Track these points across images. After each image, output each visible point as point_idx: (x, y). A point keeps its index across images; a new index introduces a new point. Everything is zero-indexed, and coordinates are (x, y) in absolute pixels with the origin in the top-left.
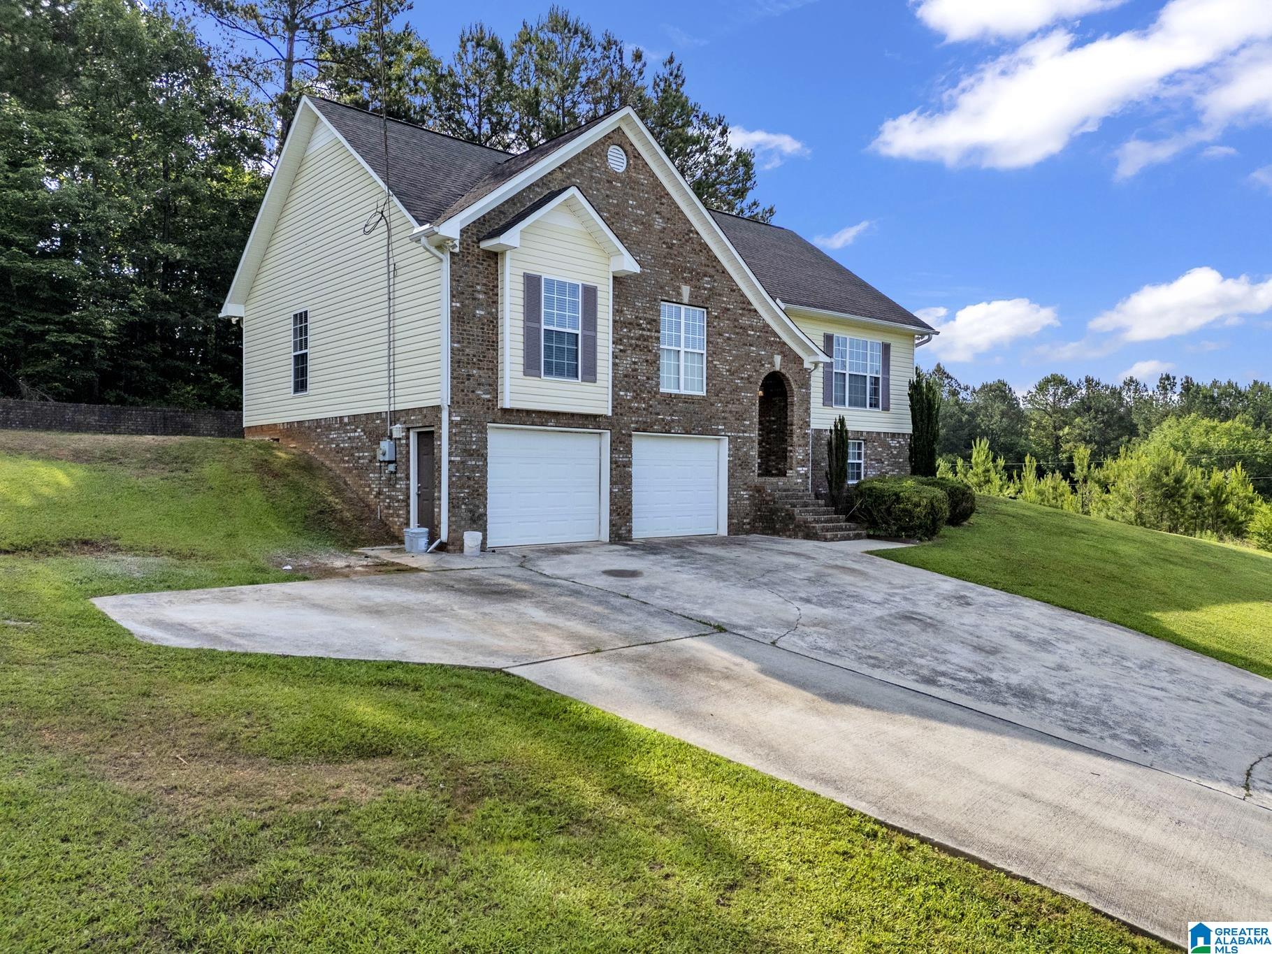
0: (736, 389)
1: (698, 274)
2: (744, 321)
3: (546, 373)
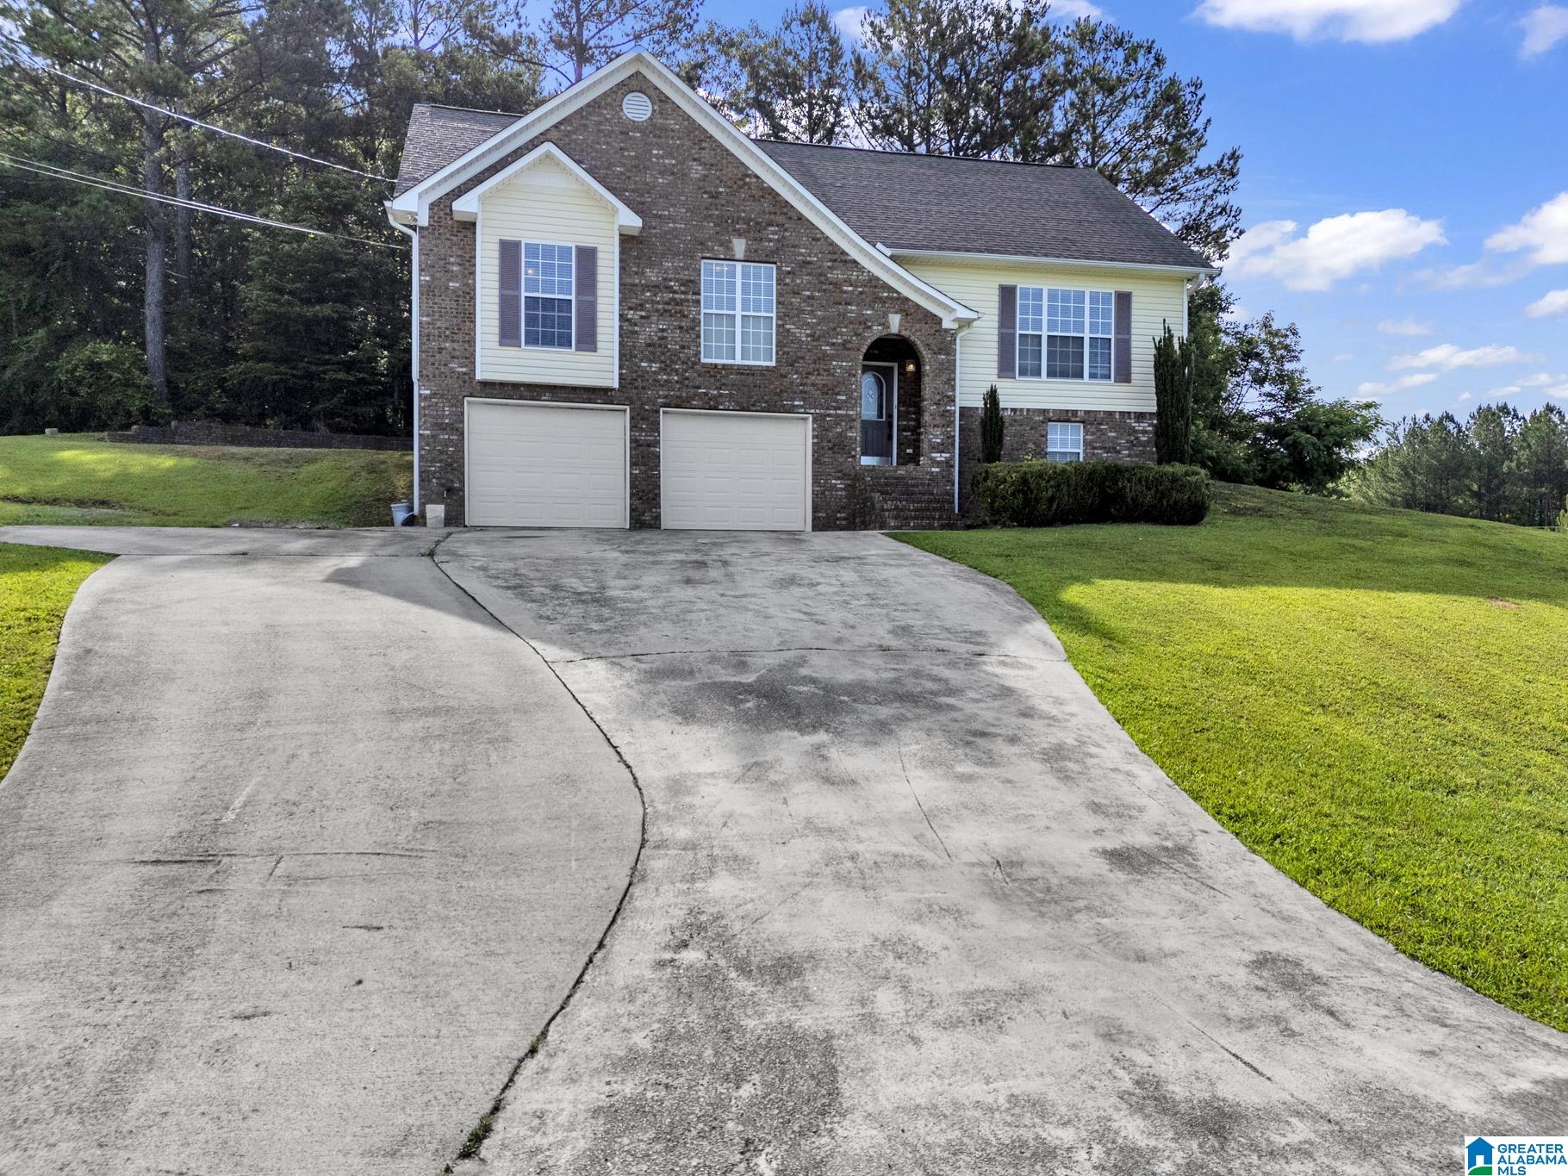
0: (824, 357)
1: (757, 223)
2: (837, 275)
3: (527, 343)
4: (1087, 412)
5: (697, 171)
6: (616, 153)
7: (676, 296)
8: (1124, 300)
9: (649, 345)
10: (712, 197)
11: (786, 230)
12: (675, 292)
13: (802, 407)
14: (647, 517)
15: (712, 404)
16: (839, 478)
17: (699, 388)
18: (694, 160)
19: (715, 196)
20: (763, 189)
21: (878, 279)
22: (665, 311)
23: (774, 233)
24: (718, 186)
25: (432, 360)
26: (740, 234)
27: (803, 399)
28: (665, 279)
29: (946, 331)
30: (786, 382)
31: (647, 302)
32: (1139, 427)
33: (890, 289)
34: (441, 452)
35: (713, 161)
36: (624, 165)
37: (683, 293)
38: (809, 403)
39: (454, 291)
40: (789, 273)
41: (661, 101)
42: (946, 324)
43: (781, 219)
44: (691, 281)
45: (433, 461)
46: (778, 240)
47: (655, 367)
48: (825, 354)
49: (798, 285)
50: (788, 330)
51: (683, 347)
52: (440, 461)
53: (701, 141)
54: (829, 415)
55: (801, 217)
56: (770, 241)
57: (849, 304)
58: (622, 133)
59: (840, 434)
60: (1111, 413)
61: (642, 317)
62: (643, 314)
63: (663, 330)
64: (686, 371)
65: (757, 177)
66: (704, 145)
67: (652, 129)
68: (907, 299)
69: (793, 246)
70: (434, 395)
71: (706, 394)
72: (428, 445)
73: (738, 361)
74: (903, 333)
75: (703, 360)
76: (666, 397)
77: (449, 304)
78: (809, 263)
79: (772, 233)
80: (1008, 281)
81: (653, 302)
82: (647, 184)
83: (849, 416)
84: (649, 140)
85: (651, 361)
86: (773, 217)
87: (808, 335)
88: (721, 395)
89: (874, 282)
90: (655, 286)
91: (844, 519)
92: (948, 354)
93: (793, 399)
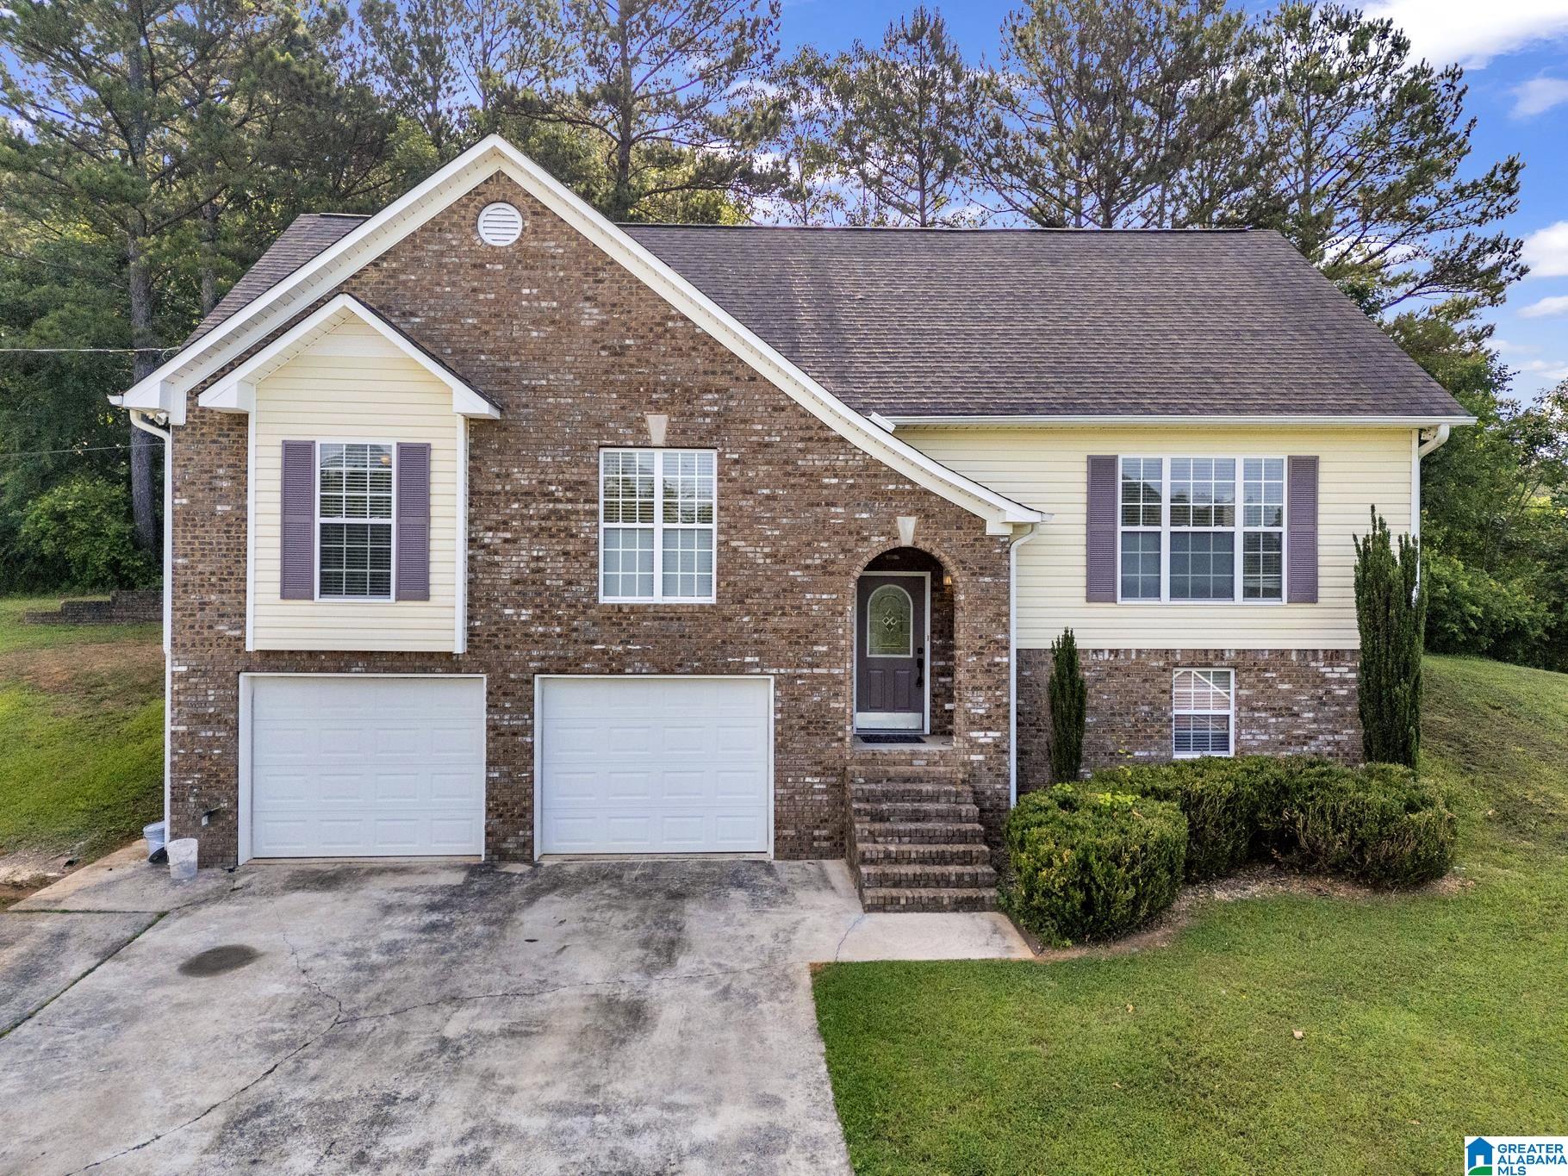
0: (792, 588)
1: (687, 390)
2: (814, 461)
3: (324, 591)
4: (1238, 652)
5: (591, 316)
6: (466, 296)
7: (560, 506)
8: (1304, 472)
9: (517, 582)
10: (616, 354)
11: (731, 397)
12: (558, 501)
13: (757, 665)
14: (510, 844)
15: (613, 666)
16: (816, 774)
17: (593, 642)
18: (587, 299)
19: (620, 352)
20: (694, 337)
21: (879, 463)
22: (542, 529)
23: (714, 402)
24: (623, 337)
25: (189, 621)
26: (658, 408)
27: (759, 654)
28: (541, 482)
29: (992, 538)
30: (731, 628)
31: (513, 518)
32: (1333, 673)
33: (899, 478)
34: (202, 757)
35: (615, 299)
36: (478, 314)
37: (570, 501)
38: (768, 658)
39: (223, 518)
40: (736, 462)
41: (535, 213)
42: (992, 529)
43: (722, 381)
44: (583, 483)
45: (190, 770)
46: (718, 414)
47: (526, 614)
48: (793, 582)
49: (750, 480)
50: (735, 550)
51: (570, 583)
52: (201, 770)
53: (597, 269)
54: (800, 677)
55: (754, 377)
56: (706, 415)
57: (834, 505)
58: (475, 266)
59: (818, 704)
60: (1283, 653)
61: (506, 541)
62: (508, 535)
63: (538, 559)
64: (574, 619)
65: (685, 319)
66: (601, 275)
67: (522, 257)
68: (927, 493)
69: (744, 421)
70: (193, 672)
71: (604, 652)
72: (182, 746)
73: (658, 598)
74: (921, 545)
75: (604, 600)
76: (543, 659)
77: (214, 536)
78: (767, 445)
79: (709, 403)
80: (1103, 448)
81: (523, 517)
82: (513, 340)
83: (831, 676)
84: (517, 273)
85: (519, 606)
86: (710, 378)
87: (767, 556)
88: (629, 653)
89: (873, 469)
90: (527, 494)
91: (826, 839)
92: (996, 575)
93: (743, 654)
